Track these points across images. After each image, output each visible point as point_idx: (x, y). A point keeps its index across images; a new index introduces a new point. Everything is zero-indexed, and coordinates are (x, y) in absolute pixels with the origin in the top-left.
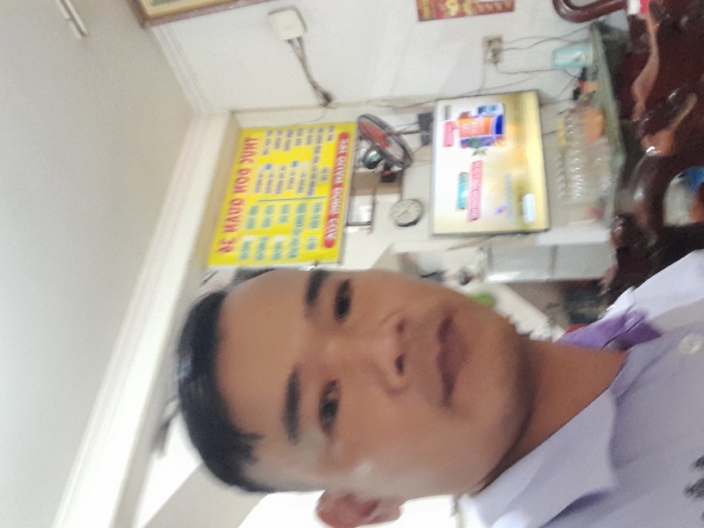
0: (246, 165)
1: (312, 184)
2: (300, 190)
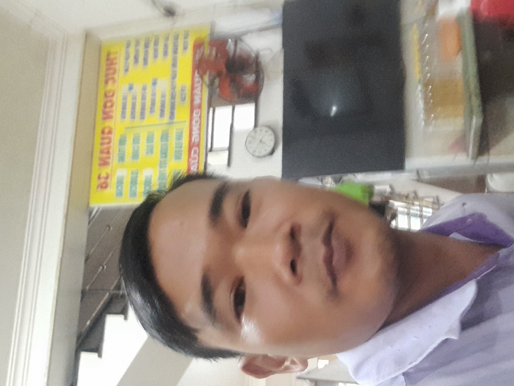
0: (110, 86)
1: (173, 107)
2: (162, 114)
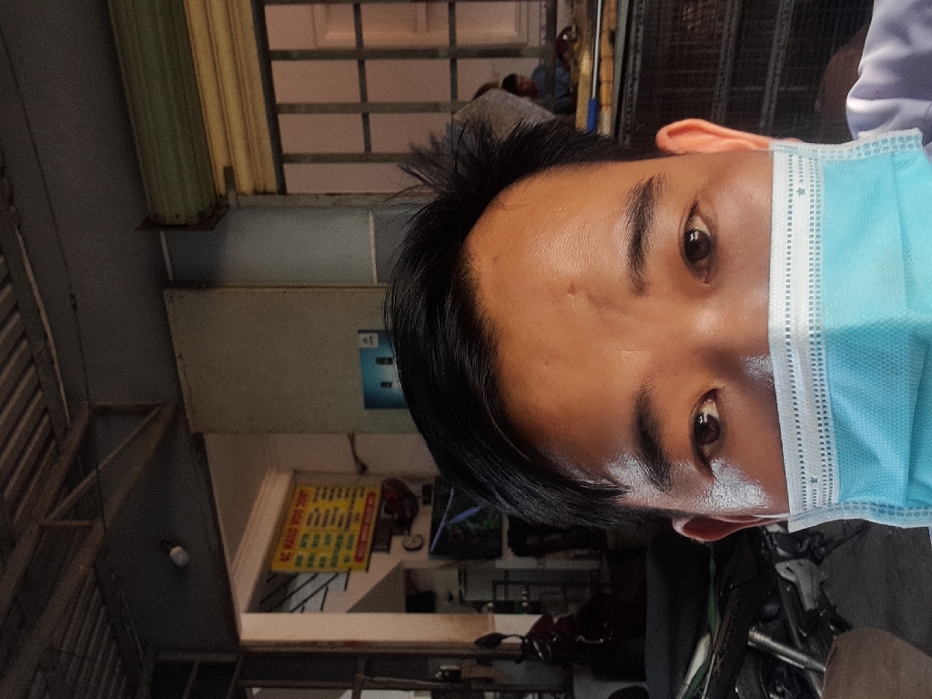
0: (300, 507)
1: (348, 523)
2: (340, 525)
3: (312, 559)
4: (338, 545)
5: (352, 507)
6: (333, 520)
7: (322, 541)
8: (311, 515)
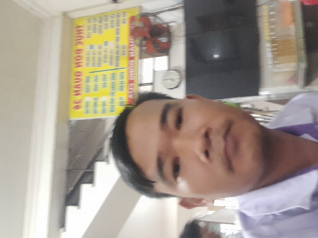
0: (80, 47)
1: (118, 58)
2: (111, 63)
3: (95, 105)
4: (113, 87)
5: (118, 40)
6: (105, 57)
7: (100, 82)
8: (88, 54)
